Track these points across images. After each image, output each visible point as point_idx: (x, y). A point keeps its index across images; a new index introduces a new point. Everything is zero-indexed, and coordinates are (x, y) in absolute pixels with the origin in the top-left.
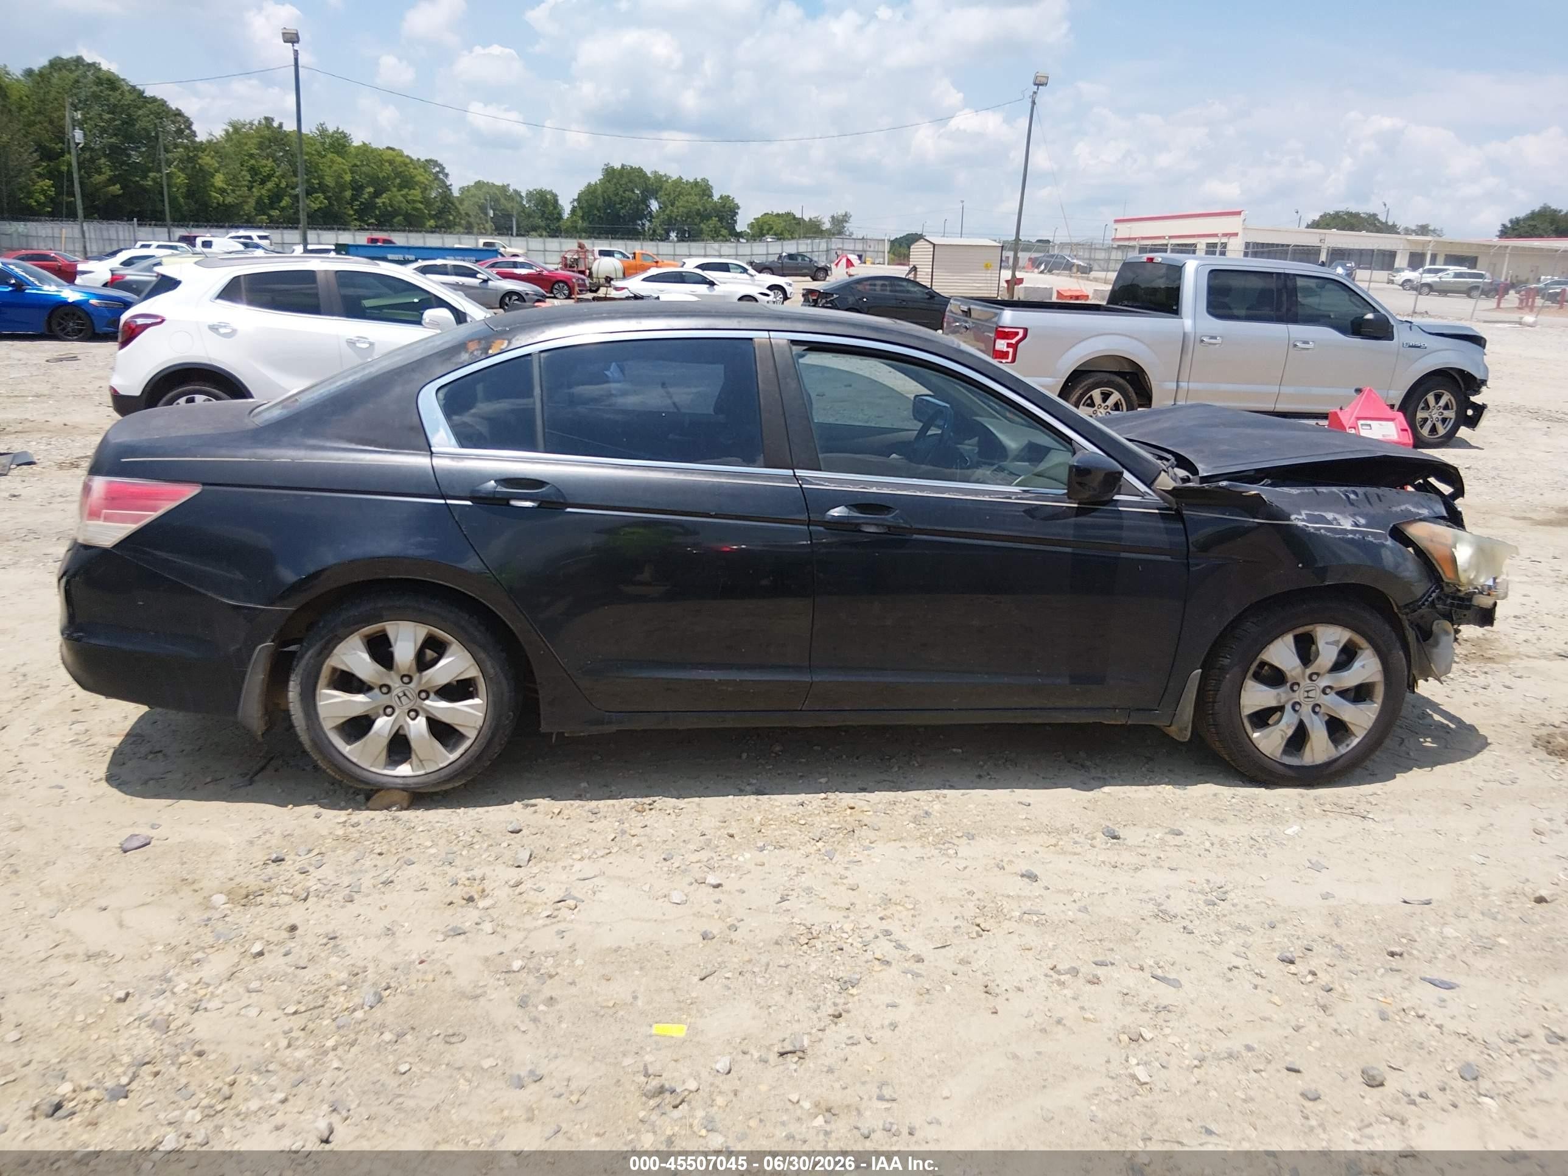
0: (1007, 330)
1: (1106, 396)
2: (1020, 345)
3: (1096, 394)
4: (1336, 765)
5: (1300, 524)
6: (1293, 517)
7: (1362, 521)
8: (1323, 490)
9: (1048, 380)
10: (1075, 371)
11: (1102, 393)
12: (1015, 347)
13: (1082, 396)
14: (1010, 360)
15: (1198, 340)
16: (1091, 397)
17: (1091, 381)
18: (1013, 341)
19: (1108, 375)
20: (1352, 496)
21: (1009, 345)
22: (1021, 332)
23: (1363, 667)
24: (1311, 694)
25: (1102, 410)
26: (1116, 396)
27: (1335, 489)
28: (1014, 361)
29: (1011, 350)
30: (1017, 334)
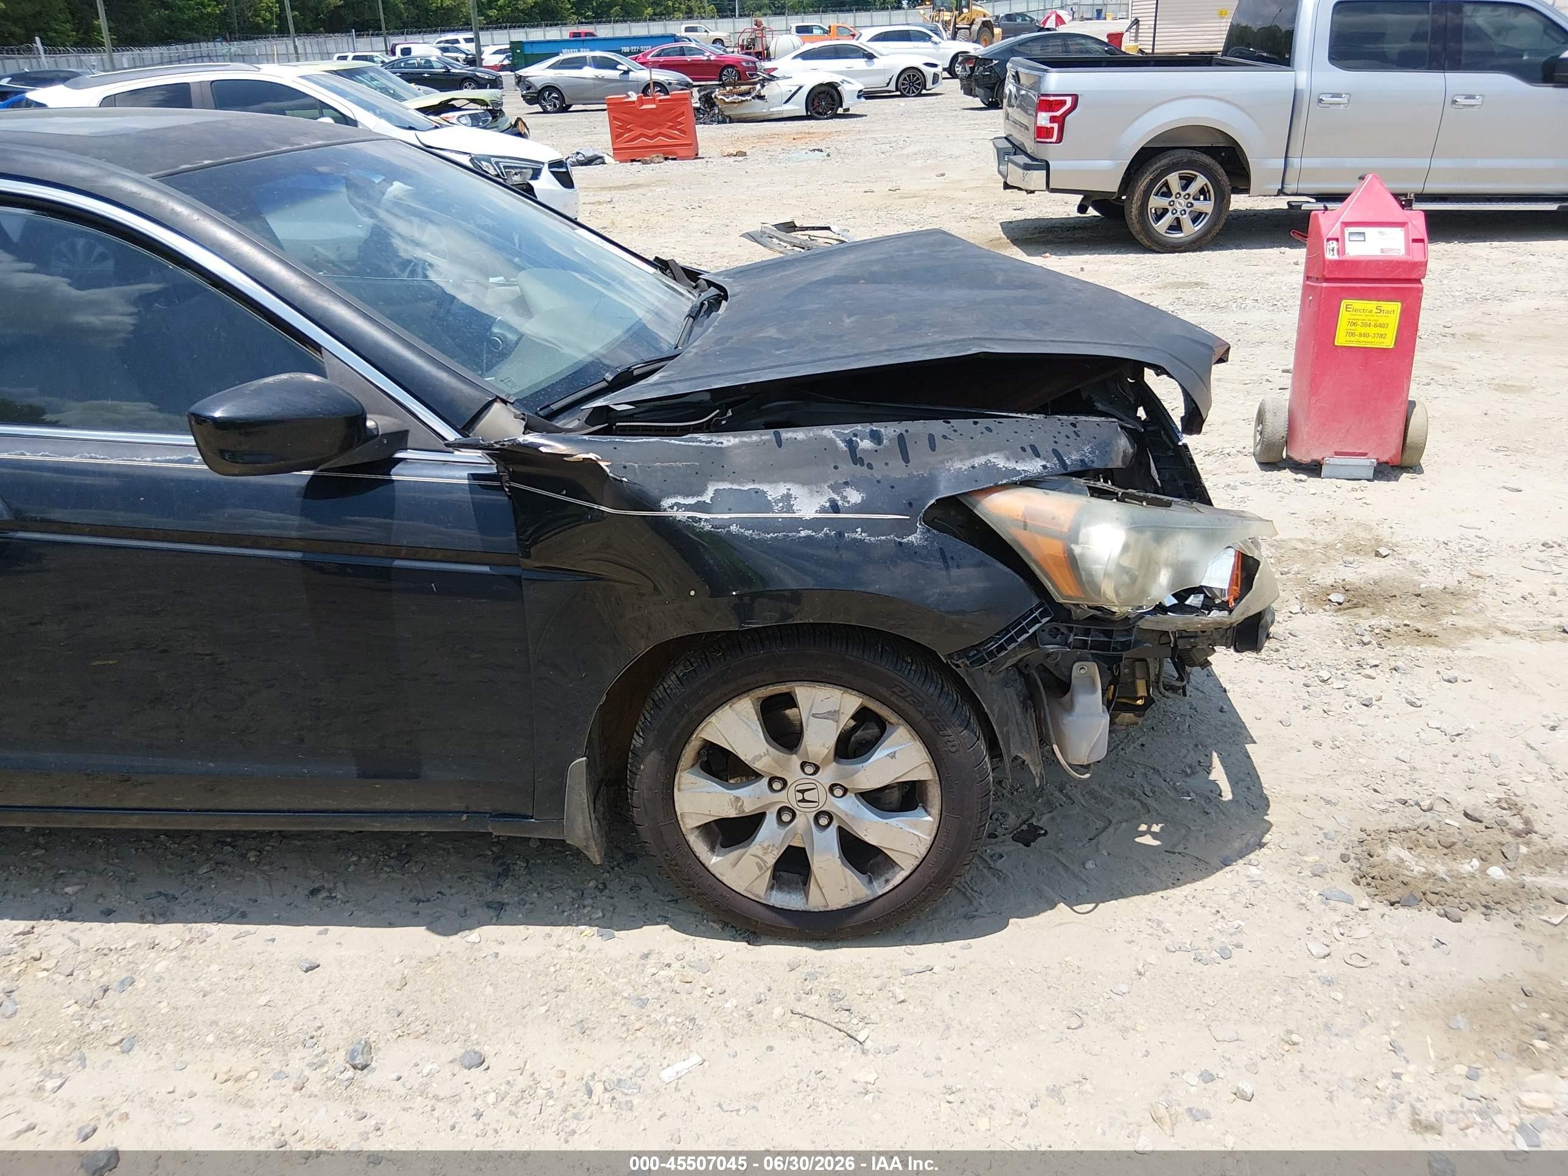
0: (1052, 98)
1: (1187, 181)
2: (1068, 118)
3: (1173, 179)
4: (870, 909)
5: (681, 515)
6: (666, 503)
7: (855, 497)
8: (799, 434)
9: (1105, 164)
10: (1142, 148)
11: (1181, 178)
12: (1061, 121)
13: (1153, 182)
14: (1054, 139)
15: (1314, 99)
16: (1166, 184)
17: (1165, 161)
18: (1058, 114)
19: (1189, 153)
20: (866, 444)
21: (1053, 119)
22: (1069, 100)
23: (893, 756)
24: (808, 796)
25: (1182, 201)
26: (1201, 181)
27: (828, 432)
28: (1060, 140)
29: (1056, 126)
30: (1064, 103)
